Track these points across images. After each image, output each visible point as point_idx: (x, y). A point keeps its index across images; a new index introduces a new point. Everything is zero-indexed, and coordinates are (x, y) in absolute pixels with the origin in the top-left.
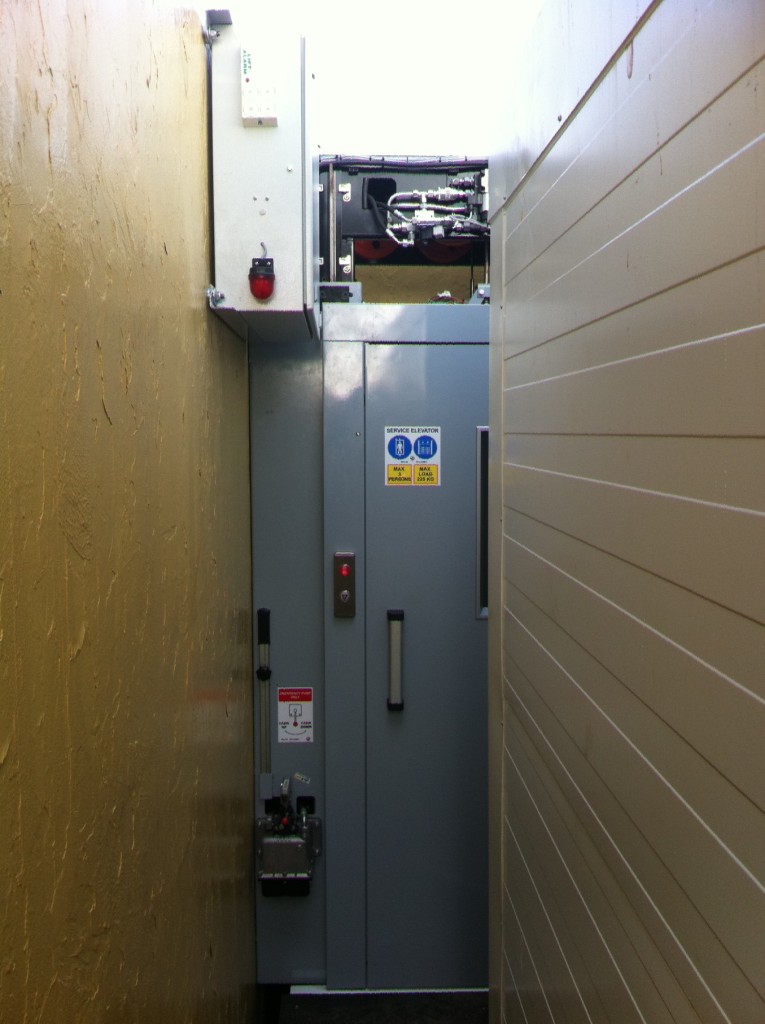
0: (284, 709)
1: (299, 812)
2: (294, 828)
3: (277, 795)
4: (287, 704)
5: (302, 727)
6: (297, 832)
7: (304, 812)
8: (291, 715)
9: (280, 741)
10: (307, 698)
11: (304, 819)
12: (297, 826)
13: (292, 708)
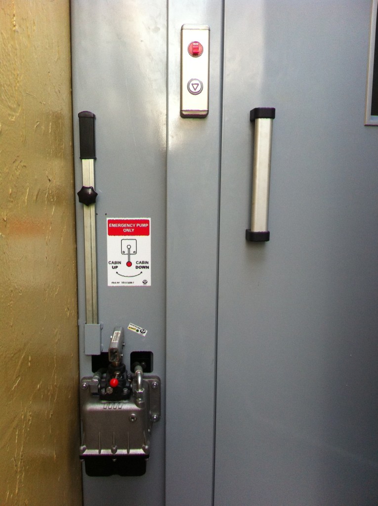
0: (115, 245)
1: (133, 370)
2: (126, 390)
3: (106, 350)
4: (118, 238)
5: (137, 267)
6: (130, 396)
7: (139, 371)
8: (123, 253)
9: (110, 284)
10: (144, 232)
11: (140, 379)
12: (130, 389)
13: (125, 243)
